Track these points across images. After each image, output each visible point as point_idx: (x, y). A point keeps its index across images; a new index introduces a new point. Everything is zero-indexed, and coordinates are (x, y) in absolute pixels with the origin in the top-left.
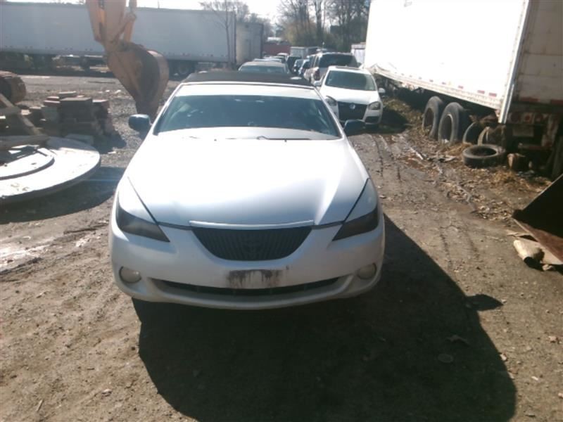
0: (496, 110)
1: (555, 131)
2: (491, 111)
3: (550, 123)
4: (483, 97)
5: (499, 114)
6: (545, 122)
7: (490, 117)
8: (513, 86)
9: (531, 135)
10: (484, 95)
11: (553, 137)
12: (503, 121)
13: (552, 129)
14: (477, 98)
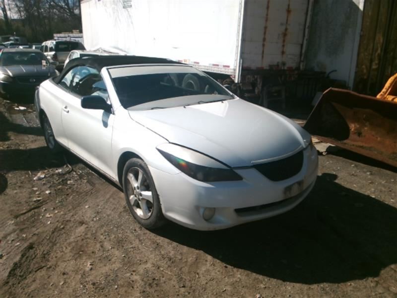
0: (231, 75)
1: (261, 85)
2: (228, 76)
3: (259, 80)
4: (219, 68)
5: (235, 77)
6: (256, 80)
7: (228, 80)
8: (241, 60)
9: (251, 88)
10: (219, 67)
11: (260, 88)
12: (238, 81)
13: (259, 84)
14: (213, 69)
